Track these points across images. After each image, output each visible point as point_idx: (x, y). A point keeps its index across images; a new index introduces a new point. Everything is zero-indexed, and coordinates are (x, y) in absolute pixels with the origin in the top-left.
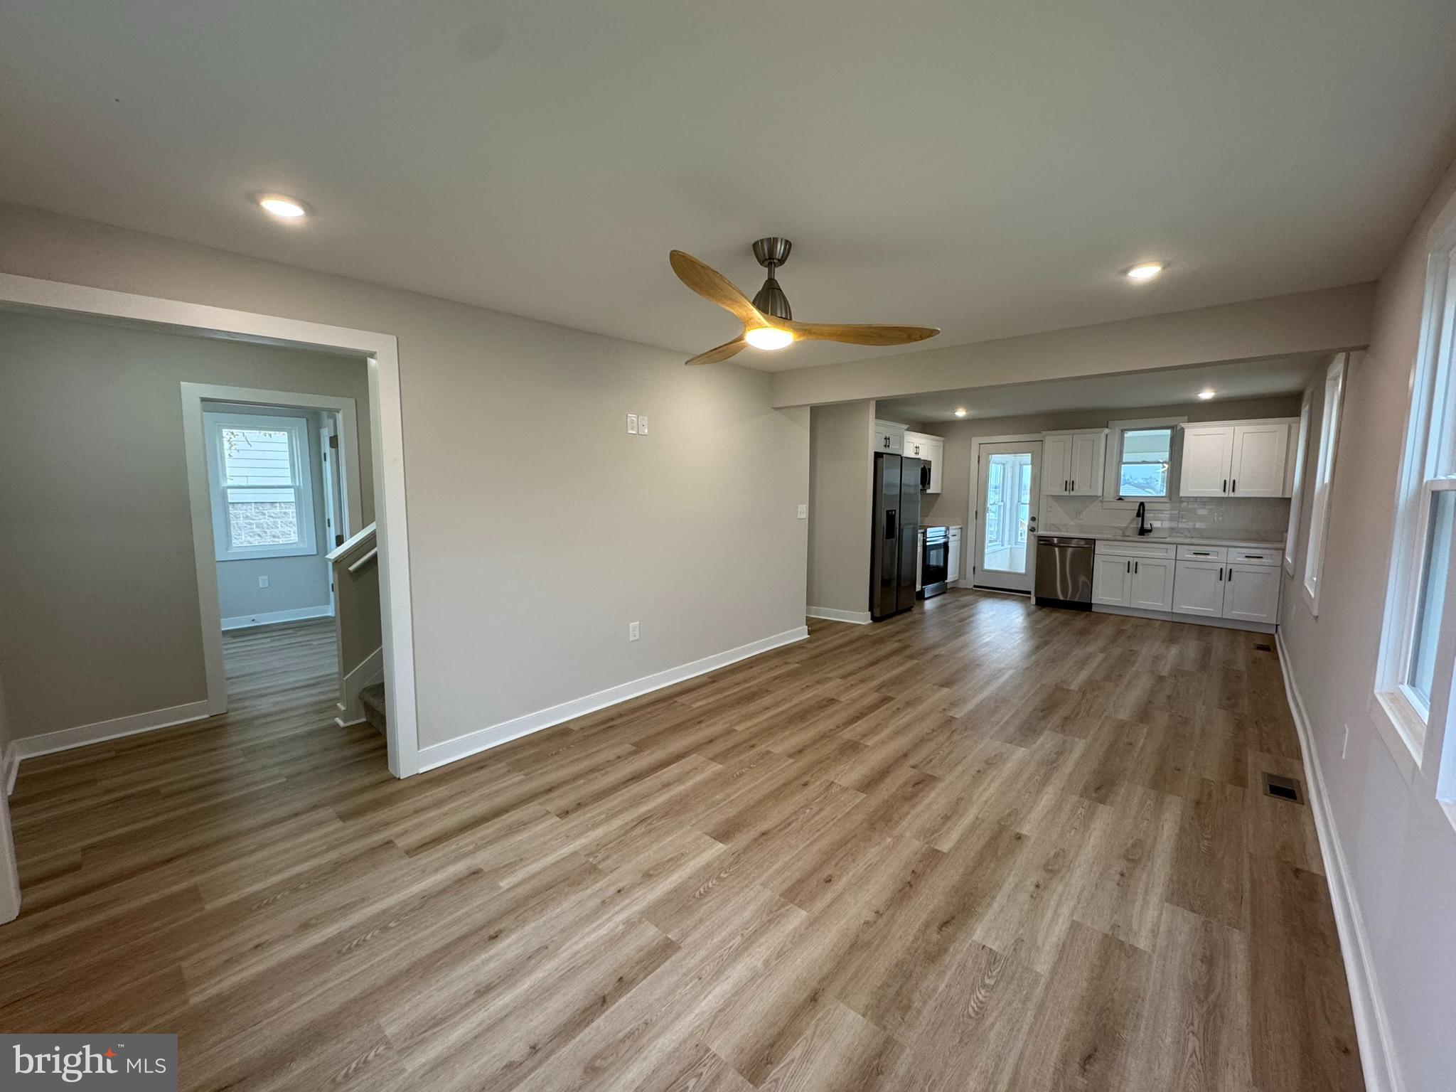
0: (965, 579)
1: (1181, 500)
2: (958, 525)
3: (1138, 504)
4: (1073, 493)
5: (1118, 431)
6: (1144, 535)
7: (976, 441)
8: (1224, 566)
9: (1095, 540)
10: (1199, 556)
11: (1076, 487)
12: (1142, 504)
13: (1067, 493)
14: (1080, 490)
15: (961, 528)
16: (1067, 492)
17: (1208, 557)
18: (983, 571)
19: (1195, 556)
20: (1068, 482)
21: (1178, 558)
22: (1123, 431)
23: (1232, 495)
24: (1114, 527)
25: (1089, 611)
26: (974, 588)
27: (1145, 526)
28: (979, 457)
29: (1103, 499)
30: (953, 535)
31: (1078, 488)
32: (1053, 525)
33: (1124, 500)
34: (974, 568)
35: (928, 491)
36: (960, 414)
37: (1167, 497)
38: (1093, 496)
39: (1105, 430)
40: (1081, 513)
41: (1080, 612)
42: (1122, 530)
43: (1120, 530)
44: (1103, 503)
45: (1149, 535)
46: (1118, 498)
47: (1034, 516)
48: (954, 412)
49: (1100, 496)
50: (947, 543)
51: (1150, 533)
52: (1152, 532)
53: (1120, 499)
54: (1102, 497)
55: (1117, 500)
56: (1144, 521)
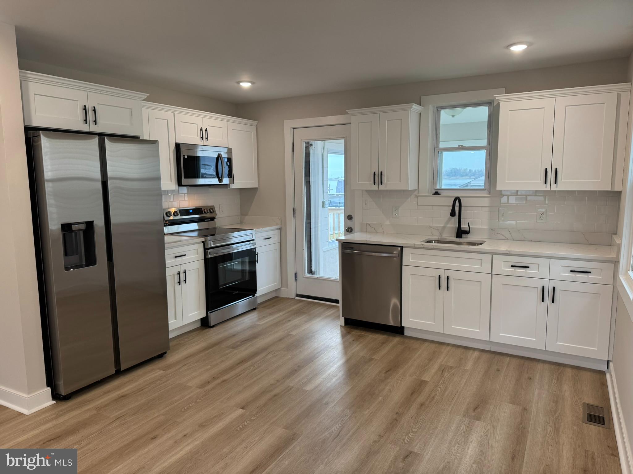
0: (287, 287)
1: (500, 194)
2: (277, 224)
3: (454, 199)
4: (382, 187)
5: (431, 109)
6: (461, 237)
7: (289, 124)
8: (545, 283)
9: (402, 247)
10: (518, 270)
11: (385, 180)
12: (457, 199)
13: (375, 188)
14: (390, 183)
15: (280, 229)
16: (376, 186)
17: (528, 270)
18: (304, 277)
19: (513, 269)
20: (376, 173)
21: (493, 273)
22: (438, 109)
23: (554, 187)
24: (431, 227)
25: (402, 335)
26: (297, 298)
27: (462, 226)
28: (293, 144)
29: (418, 194)
30: (265, 239)
31: (388, 181)
32: (369, 225)
33: (440, 194)
34: (296, 274)
35: (233, 186)
36: (246, 85)
37: (487, 190)
38: (407, 191)
39: (413, 106)
40: (397, 211)
41: (391, 338)
42: (439, 231)
43: (437, 231)
44: (418, 198)
45: (467, 238)
46: (434, 192)
47: (350, 214)
48: (239, 83)
49: (415, 190)
50: (254, 250)
51: (468, 235)
52: (470, 234)
53: (436, 193)
54: (417, 190)
55: (433, 194)
56: (462, 219)
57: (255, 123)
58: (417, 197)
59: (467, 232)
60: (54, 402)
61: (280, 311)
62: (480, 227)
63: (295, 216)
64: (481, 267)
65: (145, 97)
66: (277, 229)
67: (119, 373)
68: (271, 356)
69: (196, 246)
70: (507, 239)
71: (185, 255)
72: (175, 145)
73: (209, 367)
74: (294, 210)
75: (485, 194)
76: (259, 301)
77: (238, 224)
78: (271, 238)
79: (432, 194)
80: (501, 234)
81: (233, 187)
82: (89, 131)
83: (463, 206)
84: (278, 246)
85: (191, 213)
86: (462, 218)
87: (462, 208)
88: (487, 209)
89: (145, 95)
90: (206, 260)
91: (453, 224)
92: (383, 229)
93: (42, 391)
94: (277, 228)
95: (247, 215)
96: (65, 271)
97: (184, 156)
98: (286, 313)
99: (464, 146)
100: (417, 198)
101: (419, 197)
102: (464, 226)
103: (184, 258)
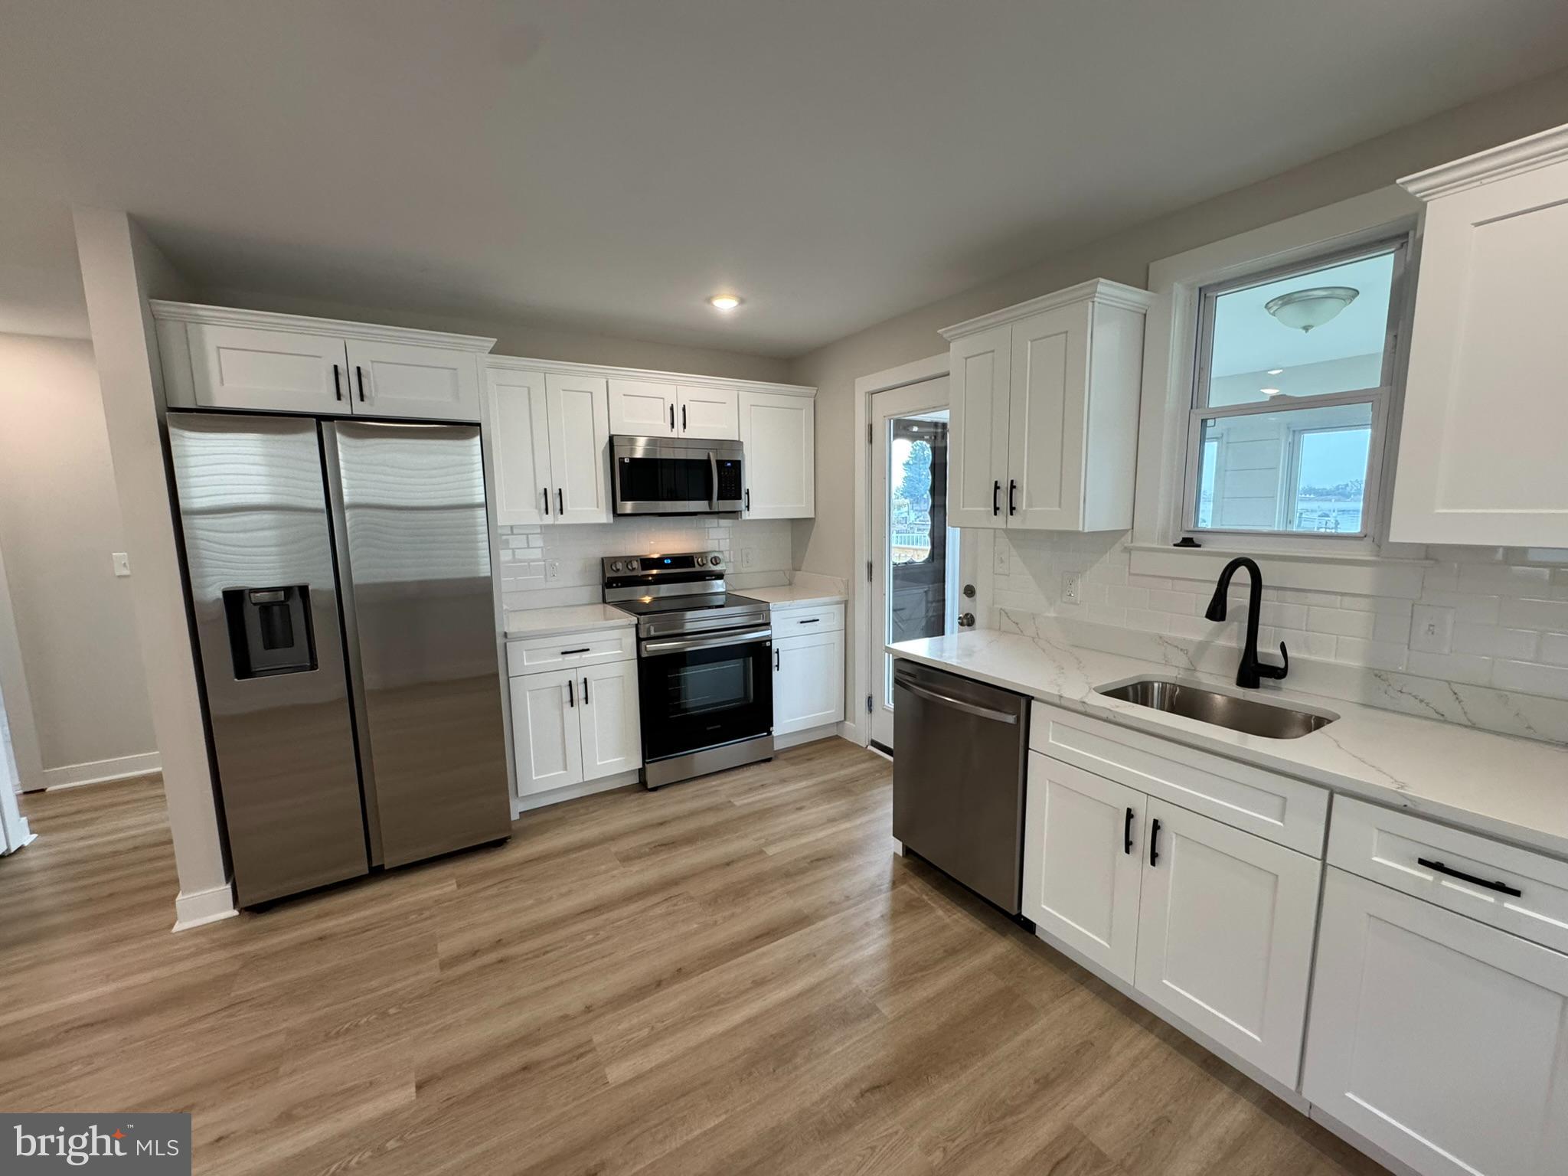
0: (855, 722)
1: (1406, 556)
2: (839, 593)
4: (1014, 522)
5: (1180, 296)
6: (1256, 687)
7: (865, 384)
9: (1029, 699)
10: (1453, 884)
11: (1022, 500)
12: (1241, 564)
14: (1035, 513)
15: (844, 603)
16: (1001, 517)
18: (884, 709)
19: (1426, 875)
20: (1003, 486)
21: (1330, 861)
22: (1205, 296)
24: (1162, 640)
25: (1027, 934)
26: (870, 748)
27: (1259, 649)
28: (871, 427)
29: (1132, 542)
30: (802, 622)
31: (1030, 505)
32: (1006, 613)
33: (1199, 546)
34: (870, 699)
35: (749, 515)
36: (725, 304)
37: (1368, 540)
38: (1077, 533)
39: (1100, 288)
40: (1073, 586)
41: (990, 935)
42: (1187, 654)
43: (1182, 653)
44: (1130, 554)
45: (1279, 689)
46: (1181, 540)
47: (969, 584)
48: (709, 300)
49: (1126, 531)
50: (768, 644)
51: (1283, 680)
52: (1287, 677)
53: (1188, 542)
54: (1130, 532)
55: (1175, 545)
56: (1260, 627)
57: (812, 390)
58: (1128, 550)
59: (1279, 673)
60: (236, 913)
61: (811, 774)
62: (1332, 660)
63: (870, 579)
64: (1280, 823)
65: (492, 345)
66: (838, 603)
67: (377, 873)
68: (663, 910)
69: (616, 634)
70: (1442, 719)
71: (588, 650)
72: (608, 438)
73: (530, 902)
74: (870, 566)
75: (1362, 552)
76: (778, 746)
77: (784, 585)
78: (818, 620)
79: (1172, 544)
80: (1415, 697)
81: (748, 518)
82: (350, 413)
83: (1268, 587)
84: (838, 638)
85: (668, 564)
86: (1261, 621)
87: (1263, 592)
88: (1364, 603)
89: (491, 342)
90: (641, 661)
91: (1231, 637)
92: (1036, 628)
93: (211, 890)
94: (835, 600)
95: (800, 570)
96: (236, 680)
97: (624, 458)
98: (814, 785)
99: (1290, 397)
100: (1128, 555)
101: (1132, 552)
102: (1268, 649)
103: (585, 655)
